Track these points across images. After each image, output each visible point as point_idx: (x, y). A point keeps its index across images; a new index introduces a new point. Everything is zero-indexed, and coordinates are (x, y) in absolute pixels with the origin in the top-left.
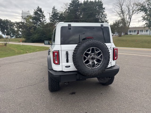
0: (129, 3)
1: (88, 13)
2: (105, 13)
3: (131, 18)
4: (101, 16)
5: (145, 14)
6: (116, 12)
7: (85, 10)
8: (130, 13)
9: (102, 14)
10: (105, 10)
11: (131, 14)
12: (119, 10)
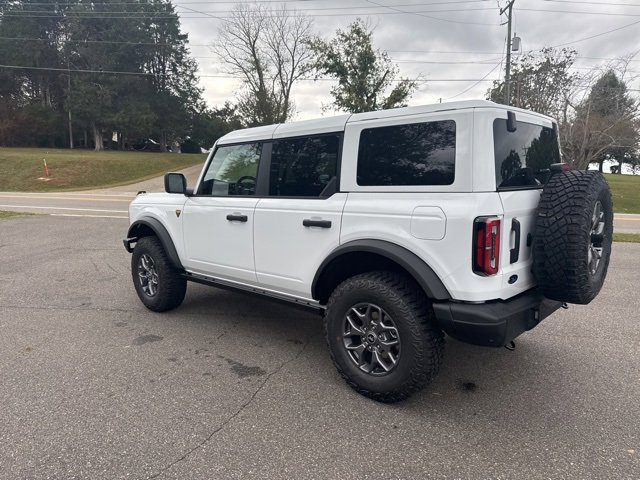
0: (278, 34)
1: (114, 45)
2: (188, 56)
3: (288, 91)
4: (175, 70)
5: (342, 87)
6: (232, 60)
7: (99, 30)
8: (282, 71)
9: (179, 60)
10: (186, 46)
11: (289, 77)
12: (243, 54)
